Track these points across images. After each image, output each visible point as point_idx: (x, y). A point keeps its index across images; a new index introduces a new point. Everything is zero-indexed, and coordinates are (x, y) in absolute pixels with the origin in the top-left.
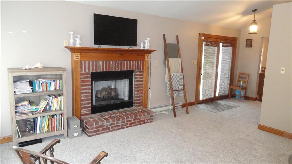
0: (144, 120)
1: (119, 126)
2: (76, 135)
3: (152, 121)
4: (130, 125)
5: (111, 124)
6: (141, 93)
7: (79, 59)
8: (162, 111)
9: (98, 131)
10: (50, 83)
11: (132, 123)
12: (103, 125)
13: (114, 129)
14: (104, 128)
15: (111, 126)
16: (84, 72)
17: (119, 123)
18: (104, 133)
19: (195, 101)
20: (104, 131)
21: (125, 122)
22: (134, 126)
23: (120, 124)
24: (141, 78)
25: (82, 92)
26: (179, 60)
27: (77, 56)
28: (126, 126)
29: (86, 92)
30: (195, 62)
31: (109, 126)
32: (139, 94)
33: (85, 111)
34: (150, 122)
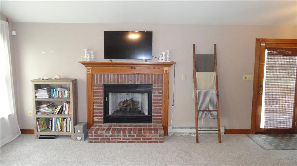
0: (151, 139)
1: (120, 139)
2: (79, 138)
3: (163, 142)
4: (133, 141)
5: (111, 136)
6: (160, 109)
7: (90, 72)
8: (191, 133)
9: (98, 139)
10: (64, 91)
11: (136, 139)
12: (102, 134)
13: (114, 140)
14: (104, 137)
15: (111, 137)
16: (96, 84)
17: (120, 136)
18: (104, 142)
19: (251, 128)
20: (103, 140)
21: (126, 136)
22: (138, 142)
23: (122, 137)
24: (159, 93)
25: (95, 102)
26: (214, 74)
27: (88, 70)
28: (129, 141)
29: (98, 102)
30: (251, 77)
31: (109, 137)
32: (157, 110)
33: (97, 119)
34: (159, 142)
